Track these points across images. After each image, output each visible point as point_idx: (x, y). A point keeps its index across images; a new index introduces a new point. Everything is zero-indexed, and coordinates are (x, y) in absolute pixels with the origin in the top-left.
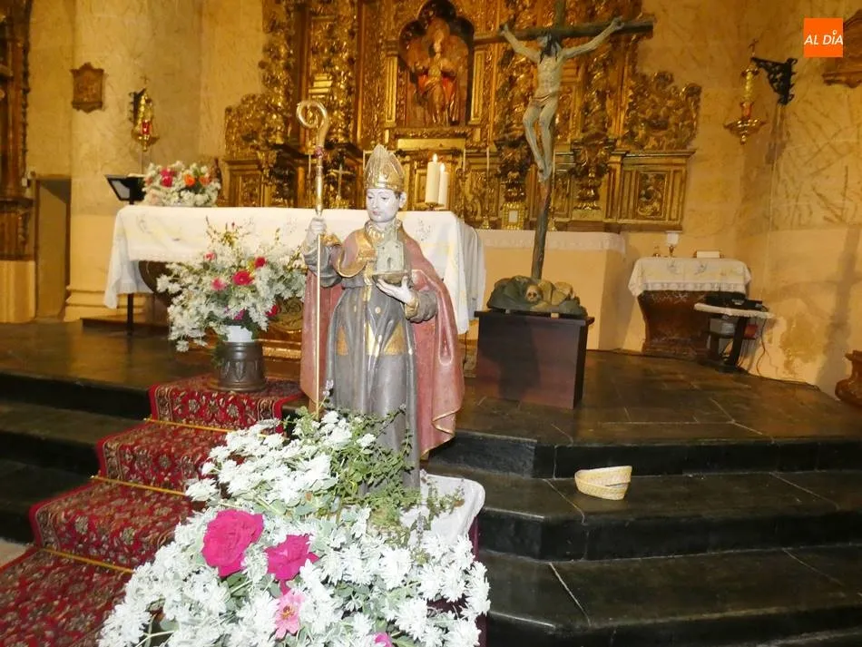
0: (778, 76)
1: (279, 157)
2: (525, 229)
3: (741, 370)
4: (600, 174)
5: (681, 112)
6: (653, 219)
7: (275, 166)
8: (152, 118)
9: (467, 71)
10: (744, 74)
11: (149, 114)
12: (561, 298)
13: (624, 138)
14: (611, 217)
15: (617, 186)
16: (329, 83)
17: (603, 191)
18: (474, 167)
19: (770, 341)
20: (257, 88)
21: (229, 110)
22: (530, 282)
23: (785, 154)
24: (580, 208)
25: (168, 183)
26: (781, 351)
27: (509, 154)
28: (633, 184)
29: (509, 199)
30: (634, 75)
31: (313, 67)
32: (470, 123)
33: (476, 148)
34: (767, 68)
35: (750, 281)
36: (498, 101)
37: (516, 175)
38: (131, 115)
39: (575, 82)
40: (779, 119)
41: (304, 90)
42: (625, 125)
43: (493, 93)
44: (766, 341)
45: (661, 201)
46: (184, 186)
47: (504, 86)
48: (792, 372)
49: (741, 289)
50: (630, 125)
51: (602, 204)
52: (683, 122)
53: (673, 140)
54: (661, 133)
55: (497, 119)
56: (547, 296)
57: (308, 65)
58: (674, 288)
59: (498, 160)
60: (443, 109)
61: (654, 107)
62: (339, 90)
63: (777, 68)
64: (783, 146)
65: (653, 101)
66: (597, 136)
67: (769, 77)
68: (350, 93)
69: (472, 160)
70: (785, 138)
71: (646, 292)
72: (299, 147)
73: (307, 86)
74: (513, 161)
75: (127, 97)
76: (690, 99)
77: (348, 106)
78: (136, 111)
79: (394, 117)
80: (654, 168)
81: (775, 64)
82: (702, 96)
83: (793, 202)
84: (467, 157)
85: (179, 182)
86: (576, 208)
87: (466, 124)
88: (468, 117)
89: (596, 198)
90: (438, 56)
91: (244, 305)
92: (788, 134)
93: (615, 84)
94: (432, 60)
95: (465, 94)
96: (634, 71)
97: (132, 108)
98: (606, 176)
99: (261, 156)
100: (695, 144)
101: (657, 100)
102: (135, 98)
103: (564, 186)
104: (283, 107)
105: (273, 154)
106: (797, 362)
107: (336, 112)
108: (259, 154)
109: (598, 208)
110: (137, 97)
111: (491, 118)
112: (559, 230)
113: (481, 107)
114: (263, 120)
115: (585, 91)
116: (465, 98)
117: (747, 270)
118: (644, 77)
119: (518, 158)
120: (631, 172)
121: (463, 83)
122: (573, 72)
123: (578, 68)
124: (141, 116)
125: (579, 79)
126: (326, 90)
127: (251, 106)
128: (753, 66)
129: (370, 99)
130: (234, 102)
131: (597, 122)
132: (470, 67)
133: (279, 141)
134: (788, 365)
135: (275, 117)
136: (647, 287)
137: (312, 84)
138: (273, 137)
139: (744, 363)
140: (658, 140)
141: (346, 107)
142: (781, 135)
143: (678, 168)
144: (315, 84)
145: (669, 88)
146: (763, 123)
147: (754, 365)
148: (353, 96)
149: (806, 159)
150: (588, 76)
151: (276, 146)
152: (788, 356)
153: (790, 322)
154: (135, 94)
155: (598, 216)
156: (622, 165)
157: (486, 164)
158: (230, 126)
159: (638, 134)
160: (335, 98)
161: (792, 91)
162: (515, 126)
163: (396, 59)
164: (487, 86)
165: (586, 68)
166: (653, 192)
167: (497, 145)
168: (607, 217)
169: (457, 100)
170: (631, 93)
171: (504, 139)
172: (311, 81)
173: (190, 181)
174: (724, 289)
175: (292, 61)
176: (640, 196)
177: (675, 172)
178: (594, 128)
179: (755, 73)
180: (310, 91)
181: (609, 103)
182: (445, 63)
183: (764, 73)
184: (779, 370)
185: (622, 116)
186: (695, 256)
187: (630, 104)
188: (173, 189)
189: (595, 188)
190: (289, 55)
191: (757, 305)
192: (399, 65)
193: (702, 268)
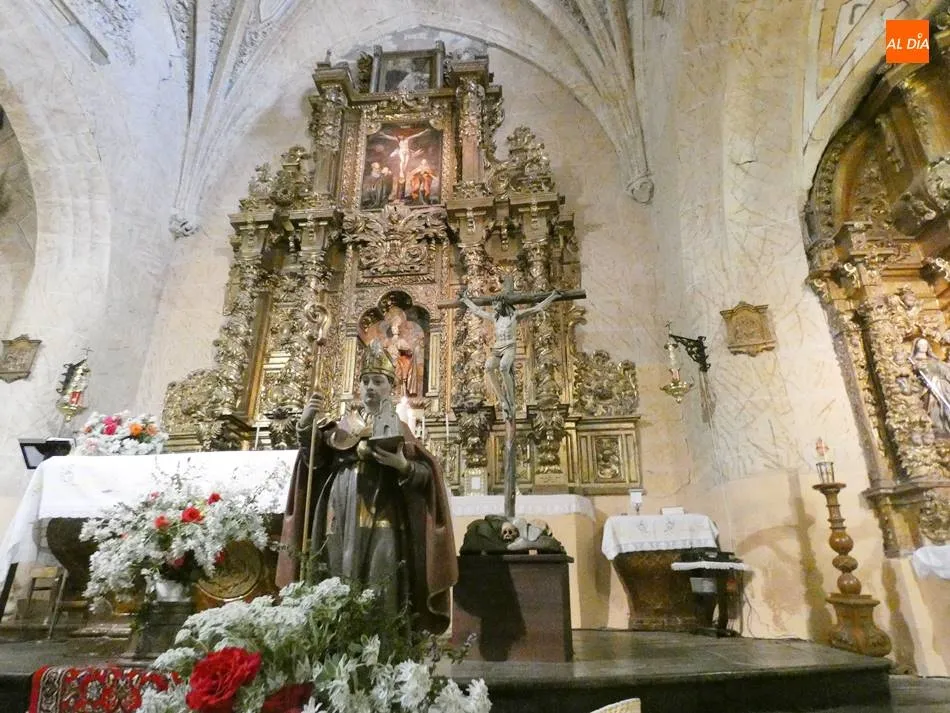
0: (694, 349)
1: (225, 428)
2: (489, 494)
3: (734, 634)
4: (558, 438)
5: (621, 383)
6: (614, 482)
7: (219, 437)
8: (85, 388)
9: (423, 350)
10: (666, 347)
11: (83, 384)
12: (538, 532)
13: (575, 406)
14: (573, 481)
15: (575, 450)
16: (286, 360)
17: (562, 454)
18: (433, 436)
19: (753, 597)
20: (208, 364)
21: (173, 385)
22: (505, 520)
23: (716, 412)
24: (542, 472)
25: (110, 431)
26: (765, 605)
27: (467, 419)
28: (590, 450)
29: (471, 466)
30: (575, 353)
31: (271, 345)
32: (427, 394)
33: (434, 417)
34: (683, 343)
35: (718, 536)
36: (454, 375)
37: (476, 440)
38: (61, 386)
39: (524, 359)
40: (704, 385)
41: (259, 365)
42: (574, 395)
43: (449, 368)
44: (749, 596)
45: (618, 464)
46: (128, 434)
47: (459, 362)
48: (783, 629)
49: (712, 544)
50: (579, 394)
51: (563, 467)
52: (624, 391)
53: (619, 407)
54: (608, 401)
55: (454, 390)
56: (523, 533)
57: (266, 343)
58: (647, 547)
59: (456, 428)
60: (401, 383)
61: (597, 380)
62: (298, 364)
63: (692, 343)
64: (713, 405)
65: (596, 375)
66: (550, 402)
67: (687, 349)
68: (308, 367)
69: (431, 429)
70: (713, 399)
71: (620, 554)
72: (247, 420)
73: (263, 360)
74: (473, 426)
75: (62, 368)
76: (626, 372)
77: (305, 378)
78: (67, 383)
79: (351, 391)
80: (607, 433)
81: (690, 340)
82: (637, 370)
83: (735, 454)
84: (426, 426)
85: (123, 430)
86: (539, 472)
87: (424, 395)
88: (425, 389)
89: (557, 461)
90: (396, 337)
91: (190, 544)
92: (714, 395)
93: (560, 360)
94: (390, 341)
95: (422, 369)
96: (575, 351)
97: (63, 378)
98: (564, 439)
99: (203, 427)
100: (639, 411)
101: (599, 374)
102: (69, 370)
103: (525, 452)
104: (235, 380)
105: (218, 425)
106: (784, 616)
107: (291, 384)
108: (202, 426)
109: (560, 472)
110: (72, 369)
111: (448, 391)
112: (524, 494)
113: (438, 380)
114: (210, 394)
115: (534, 365)
116: (422, 374)
117: (713, 525)
118: (584, 354)
119: (477, 423)
120: (586, 437)
121: (420, 360)
122: (522, 351)
123: (525, 347)
124: (73, 385)
125: (528, 356)
126: (282, 366)
127: (199, 381)
128: (672, 341)
129: (327, 373)
130: (179, 377)
131: (548, 391)
132: (426, 348)
133: (227, 412)
134: (776, 619)
135: (225, 388)
136: (621, 549)
137: (268, 360)
138: (220, 408)
139: (734, 625)
140: (605, 407)
141: (303, 380)
142: (709, 397)
143: (628, 432)
144: (271, 360)
145: (608, 364)
146: (691, 386)
147: (745, 627)
148: (311, 369)
149: (735, 415)
150: (536, 352)
151: (222, 417)
152: (774, 610)
153: (765, 571)
154: (71, 365)
155: (562, 479)
156: (577, 431)
157: (445, 432)
158: (170, 400)
159: (586, 403)
160: (292, 371)
161: (708, 361)
162: (472, 395)
163: (355, 339)
164: (443, 361)
165: (533, 346)
166: (609, 455)
167: (456, 413)
168: (570, 481)
169: (415, 374)
170: (575, 368)
171: (462, 407)
172: (267, 357)
173: (136, 429)
174: (696, 545)
175: (250, 338)
176: (598, 460)
177: (627, 435)
178: (545, 396)
179: (675, 346)
180: (265, 367)
181: (557, 375)
182: (403, 344)
183: (682, 347)
184: (771, 628)
185: (571, 387)
186: (661, 513)
187: (576, 377)
188: (115, 436)
189: (555, 451)
190: (248, 333)
191: (730, 557)
192: (358, 344)
193: (671, 525)
